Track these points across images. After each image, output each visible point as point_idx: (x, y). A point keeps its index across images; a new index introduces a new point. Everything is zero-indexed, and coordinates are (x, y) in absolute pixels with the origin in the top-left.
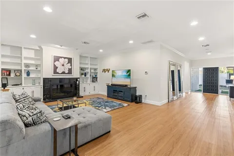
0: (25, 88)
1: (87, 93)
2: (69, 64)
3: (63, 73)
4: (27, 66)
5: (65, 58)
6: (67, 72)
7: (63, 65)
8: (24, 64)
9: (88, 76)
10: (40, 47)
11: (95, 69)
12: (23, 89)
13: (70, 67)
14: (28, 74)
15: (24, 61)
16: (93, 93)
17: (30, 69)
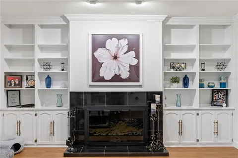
0: (39, 113)
1: (188, 141)
2: (132, 53)
3: (117, 78)
4: (46, 64)
5: (119, 37)
6: (125, 75)
7: (115, 58)
8: (39, 60)
9: (194, 85)
10: (64, 18)
11: (222, 64)
12: (36, 115)
13: (135, 62)
14: (49, 82)
15: (39, 55)
16: (209, 140)
17: (52, 71)
